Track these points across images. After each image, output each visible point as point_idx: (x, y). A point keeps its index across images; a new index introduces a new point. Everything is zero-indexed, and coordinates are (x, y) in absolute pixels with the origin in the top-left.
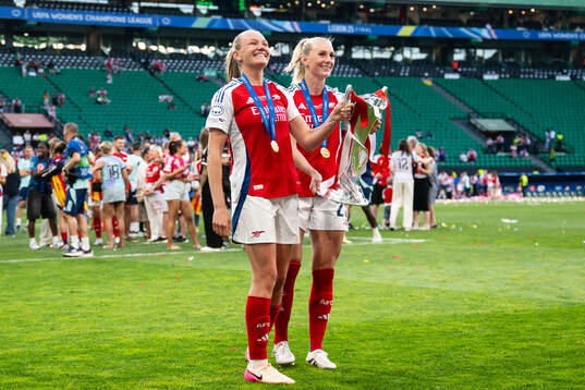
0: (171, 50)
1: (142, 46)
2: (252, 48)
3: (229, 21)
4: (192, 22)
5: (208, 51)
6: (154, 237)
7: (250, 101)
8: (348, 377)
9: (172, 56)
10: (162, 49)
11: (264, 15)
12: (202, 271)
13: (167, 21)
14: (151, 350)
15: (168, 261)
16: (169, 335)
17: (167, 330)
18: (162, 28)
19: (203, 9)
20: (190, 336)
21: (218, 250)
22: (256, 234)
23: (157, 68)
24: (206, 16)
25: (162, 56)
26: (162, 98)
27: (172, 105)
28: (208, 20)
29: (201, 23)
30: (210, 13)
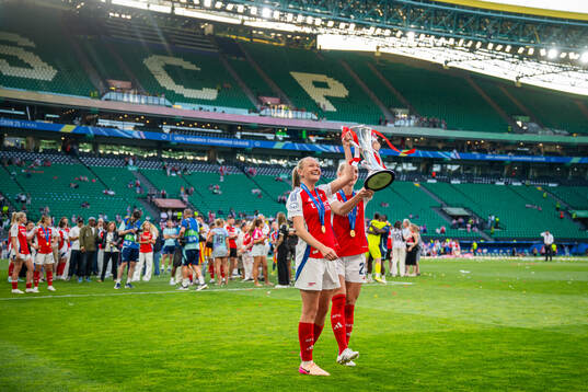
0: (260, 162)
1: (242, 159)
2: (311, 169)
3: (296, 145)
4: (274, 145)
5: (283, 163)
6: (247, 278)
7: (310, 200)
8: (362, 371)
9: (261, 165)
10: (254, 161)
11: (317, 141)
12: (275, 301)
13: (258, 144)
14: (241, 352)
15: (255, 294)
16: (253, 342)
17: (253, 339)
18: (255, 148)
19: (280, 137)
20: (265, 343)
21: (285, 287)
22: (311, 284)
23: (251, 172)
24: (282, 141)
25: (254, 165)
26: (254, 191)
27: (259, 196)
28: (283, 144)
29: (279, 146)
30: (285, 139)
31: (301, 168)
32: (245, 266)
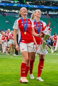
0: (8, 11)
1: (2, 10)
2: (24, 11)
3: (22, 5)
4: (13, 5)
5: (17, 11)
6: (4, 52)
7: (22, 22)
9: (9, 12)
10: (6, 11)
11: (30, 4)
12: (14, 60)
13: (8, 4)
14: (2, 76)
15: (7, 57)
17: (6, 72)
18: (7, 6)
19: (16, 2)
20: (10, 73)
23: (5, 15)
24: (16, 3)
25: (6, 12)
26: (6, 22)
27: (8, 23)
28: (17, 4)
29: (15, 5)
30: (18, 3)
31: (21, 11)
32: (3, 48)
